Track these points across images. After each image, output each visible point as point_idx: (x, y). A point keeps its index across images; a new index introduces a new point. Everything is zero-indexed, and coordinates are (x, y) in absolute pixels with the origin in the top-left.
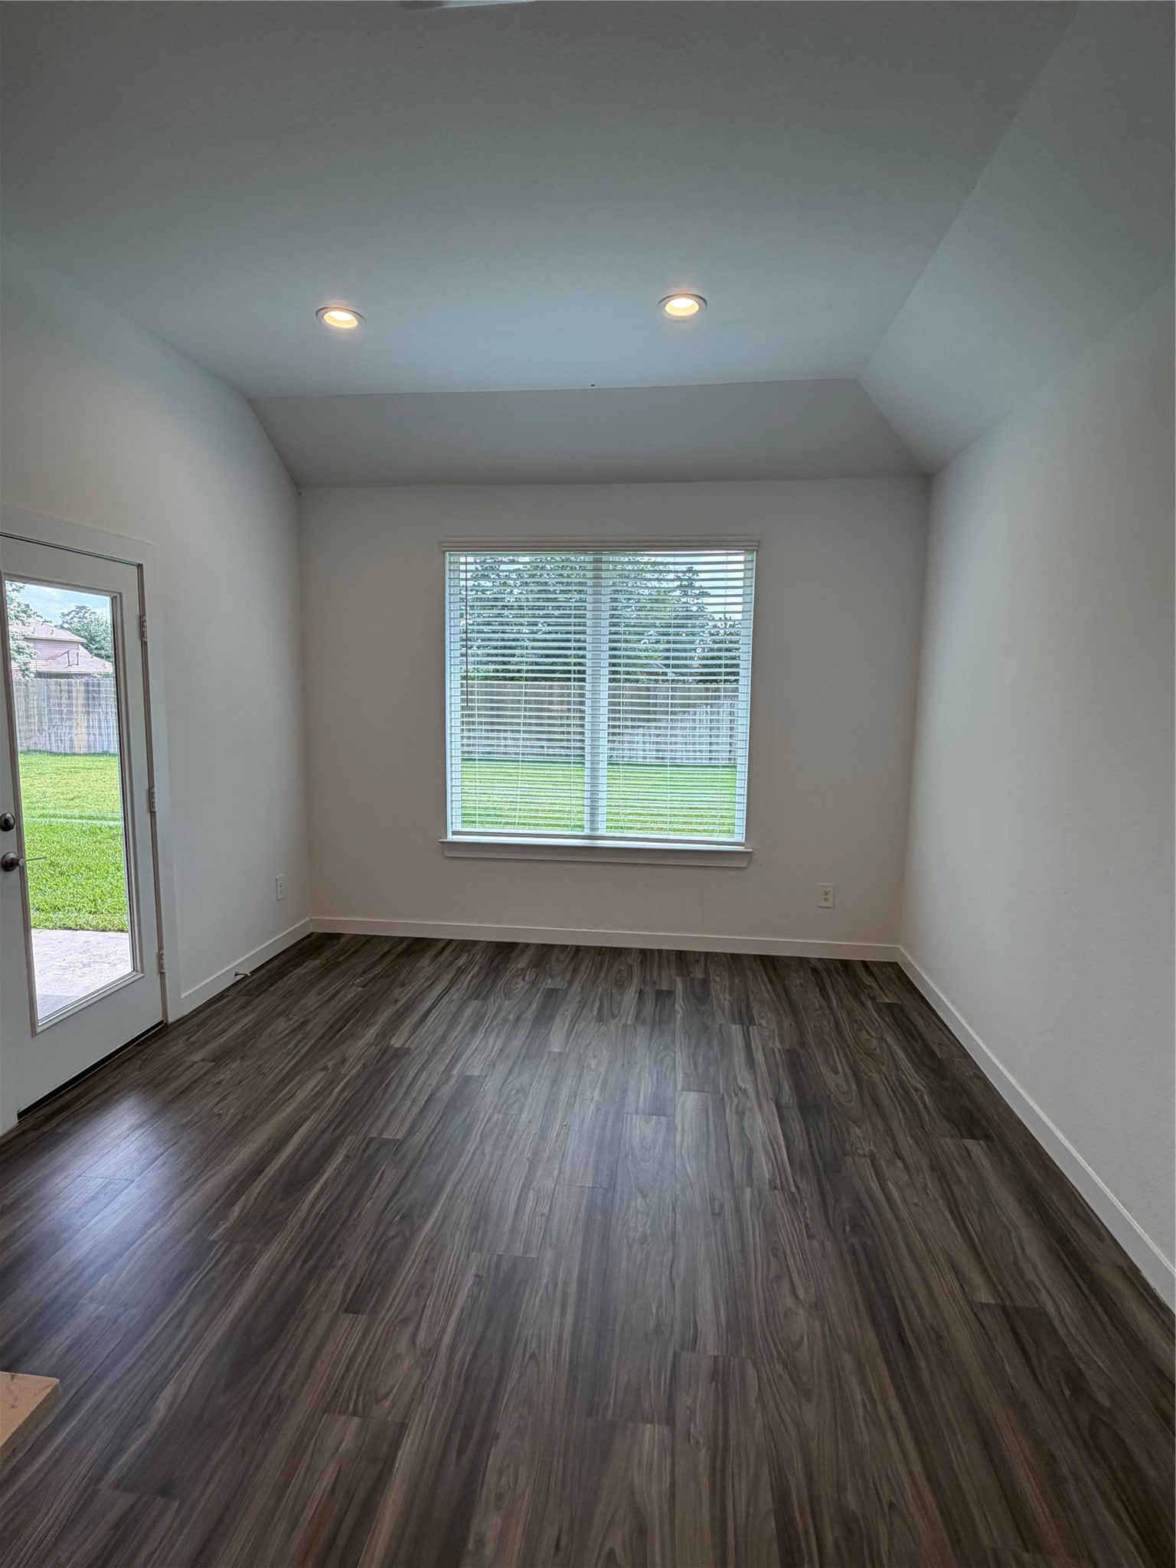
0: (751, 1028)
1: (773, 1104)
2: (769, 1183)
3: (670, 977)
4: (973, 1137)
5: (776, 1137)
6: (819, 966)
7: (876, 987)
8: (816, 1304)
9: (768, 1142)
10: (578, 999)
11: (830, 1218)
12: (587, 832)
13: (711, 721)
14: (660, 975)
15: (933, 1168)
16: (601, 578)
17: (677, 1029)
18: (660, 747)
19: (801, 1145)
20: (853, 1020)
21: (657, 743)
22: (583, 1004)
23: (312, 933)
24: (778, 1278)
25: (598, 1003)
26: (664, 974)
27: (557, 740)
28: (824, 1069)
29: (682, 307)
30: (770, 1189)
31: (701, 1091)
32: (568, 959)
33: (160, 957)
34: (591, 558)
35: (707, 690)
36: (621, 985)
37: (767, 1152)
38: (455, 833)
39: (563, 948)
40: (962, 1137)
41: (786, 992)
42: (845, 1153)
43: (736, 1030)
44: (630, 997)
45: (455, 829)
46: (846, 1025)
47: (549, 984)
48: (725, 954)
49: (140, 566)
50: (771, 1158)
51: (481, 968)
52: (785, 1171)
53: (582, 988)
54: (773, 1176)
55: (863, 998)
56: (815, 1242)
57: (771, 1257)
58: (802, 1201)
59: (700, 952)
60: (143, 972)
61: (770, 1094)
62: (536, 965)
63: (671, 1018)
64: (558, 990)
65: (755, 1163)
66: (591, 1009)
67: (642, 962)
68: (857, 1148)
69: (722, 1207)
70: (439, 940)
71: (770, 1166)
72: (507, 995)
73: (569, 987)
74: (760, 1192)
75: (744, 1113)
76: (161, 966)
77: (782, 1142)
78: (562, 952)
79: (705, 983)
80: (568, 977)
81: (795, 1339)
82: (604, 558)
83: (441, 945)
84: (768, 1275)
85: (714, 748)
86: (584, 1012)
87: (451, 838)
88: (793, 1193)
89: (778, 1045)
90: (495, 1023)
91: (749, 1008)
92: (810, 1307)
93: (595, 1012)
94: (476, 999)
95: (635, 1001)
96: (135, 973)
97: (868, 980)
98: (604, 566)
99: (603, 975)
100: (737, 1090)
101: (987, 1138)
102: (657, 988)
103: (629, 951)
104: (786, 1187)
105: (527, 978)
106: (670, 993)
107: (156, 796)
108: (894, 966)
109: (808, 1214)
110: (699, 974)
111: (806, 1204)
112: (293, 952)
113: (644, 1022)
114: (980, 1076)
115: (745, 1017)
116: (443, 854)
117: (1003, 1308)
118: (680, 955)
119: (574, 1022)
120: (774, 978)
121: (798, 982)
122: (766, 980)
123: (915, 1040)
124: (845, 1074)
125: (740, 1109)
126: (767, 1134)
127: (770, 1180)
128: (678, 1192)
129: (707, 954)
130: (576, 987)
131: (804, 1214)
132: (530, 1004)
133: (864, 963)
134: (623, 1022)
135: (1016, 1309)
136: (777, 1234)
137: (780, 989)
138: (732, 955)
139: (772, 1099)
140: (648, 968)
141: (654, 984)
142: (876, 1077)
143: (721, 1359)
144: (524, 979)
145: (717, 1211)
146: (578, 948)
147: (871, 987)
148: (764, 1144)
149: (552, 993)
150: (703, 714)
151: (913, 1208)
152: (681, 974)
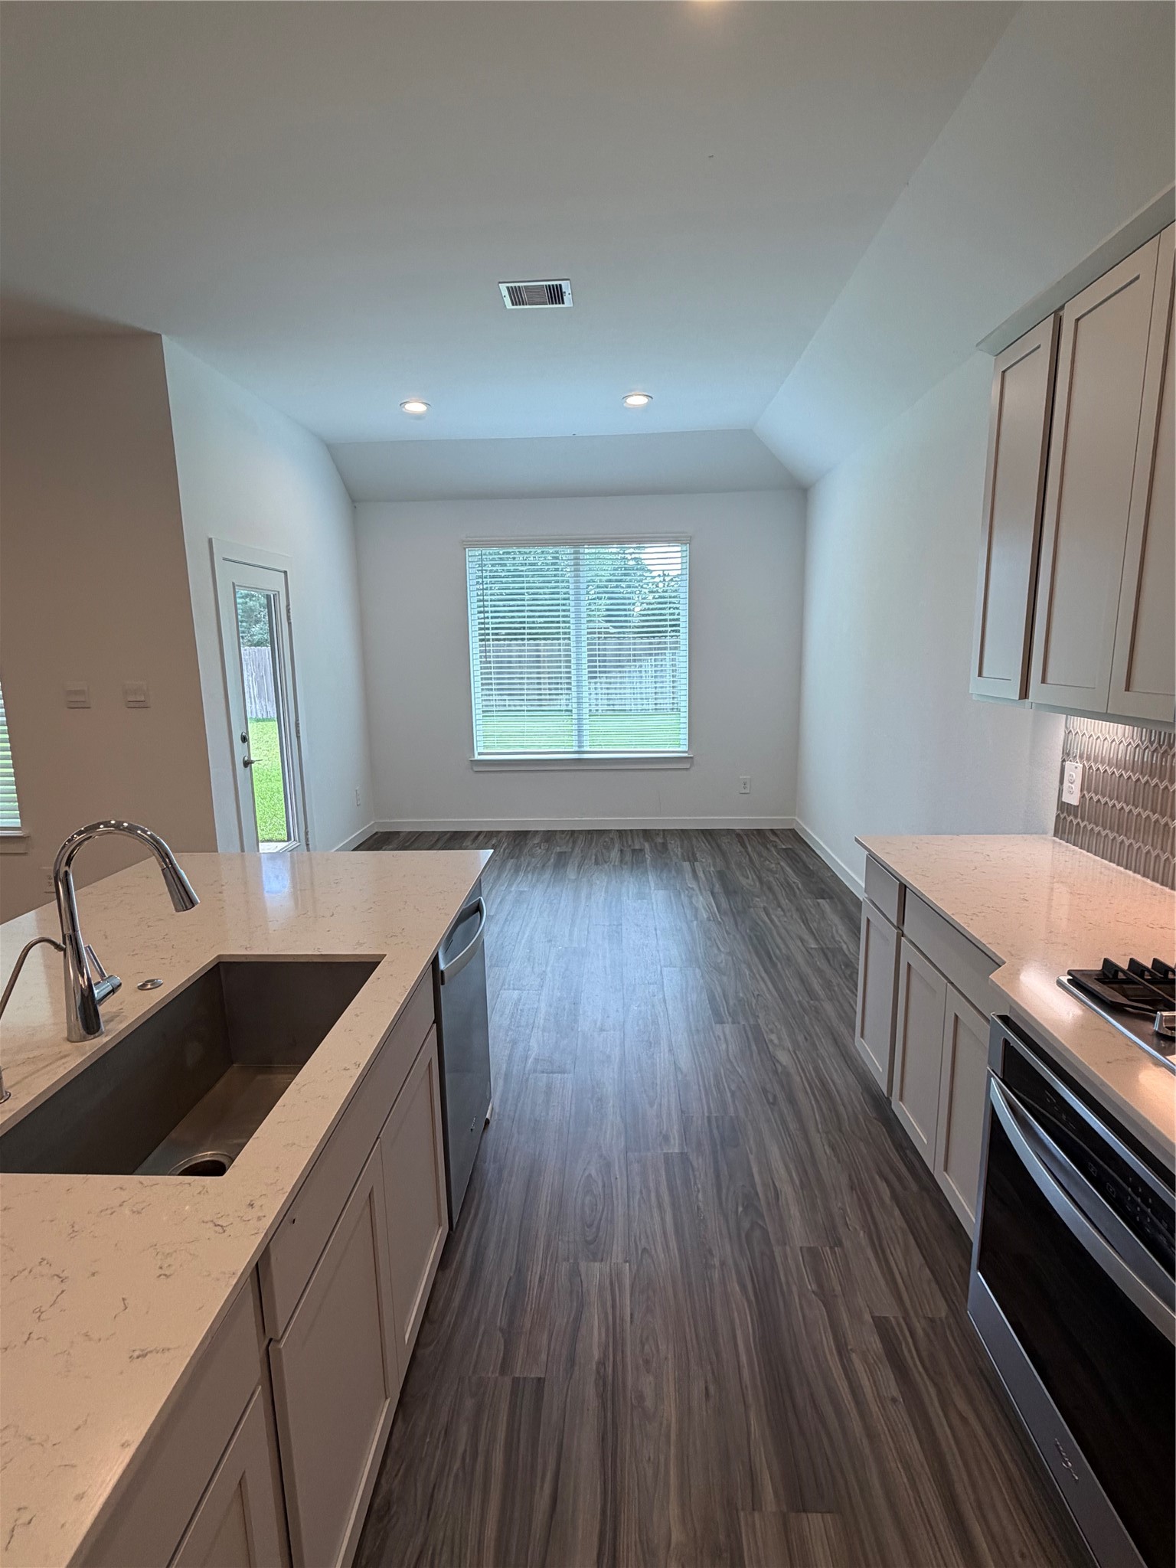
0: (695, 863)
3: (640, 842)
4: (824, 898)
6: (741, 833)
7: (777, 840)
10: (580, 856)
12: (576, 749)
13: (656, 671)
14: (633, 842)
15: (797, 910)
16: (579, 565)
17: (648, 866)
18: (610, 697)
20: (760, 855)
21: (608, 694)
22: (584, 858)
23: (377, 833)
25: (594, 857)
26: (636, 841)
27: (517, 695)
28: (741, 878)
29: (637, 401)
32: (568, 837)
33: (307, 833)
34: (572, 551)
35: (651, 643)
36: (608, 848)
37: (705, 909)
38: (479, 754)
39: (563, 832)
40: (817, 898)
41: (718, 846)
42: (749, 907)
43: (686, 865)
44: (615, 854)
45: (479, 751)
46: (755, 857)
47: (558, 849)
48: (677, 830)
49: (285, 572)
51: (508, 845)
53: (582, 851)
55: (768, 846)
56: (731, 936)
59: (659, 830)
60: (300, 842)
61: (707, 888)
62: (547, 841)
63: (644, 861)
64: (565, 852)
66: (590, 859)
67: (620, 836)
70: (471, 832)
72: (532, 856)
73: (572, 852)
76: (307, 840)
77: (714, 905)
78: (563, 834)
79: (664, 845)
80: (570, 845)
82: (581, 551)
83: (476, 834)
85: (659, 696)
86: (586, 861)
87: (477, 757)
89: (712, 869)
90: (529, 869)
91: (694, 854)
93: (593, 861)
94: (512, 858)
95: (619, 855)
96: (295, 842)
97: (773, 838)
98: (581, 557)
99: (594, 844)
101: (831, 898)
102: (632, 848)
103: (610, 831)
105: (542, 847)
106: (641, 850)
107: (300, 725)
108: (793, 831)
110: (660, 840)
112: (371, 841)
113: (626, 863)
114: (834, 875)
115: (692, 858)
116: (472, 768)
117: (822, 949)
118: (645, 831)
119: (580, 866)
120: (710, 839)
121: (726, 841)
122: (705, 841)
123: (798, 862)
124: (753, 879)
129: (664, 830)
130: (577, 850)
132: (549, 860)
133: (772, 830)
134: (613, 863)
135: (828, 948)
137: (714, 845)
138: (682, 830)
140: (624, 839)
141: (630, 846)
142: (771, 879)
144: (540, 848)
146: (573, 832)
147: (775, 842)
149: (560, 854)
150: (648, 664)
151: (784, 923)
152: (647, 841)
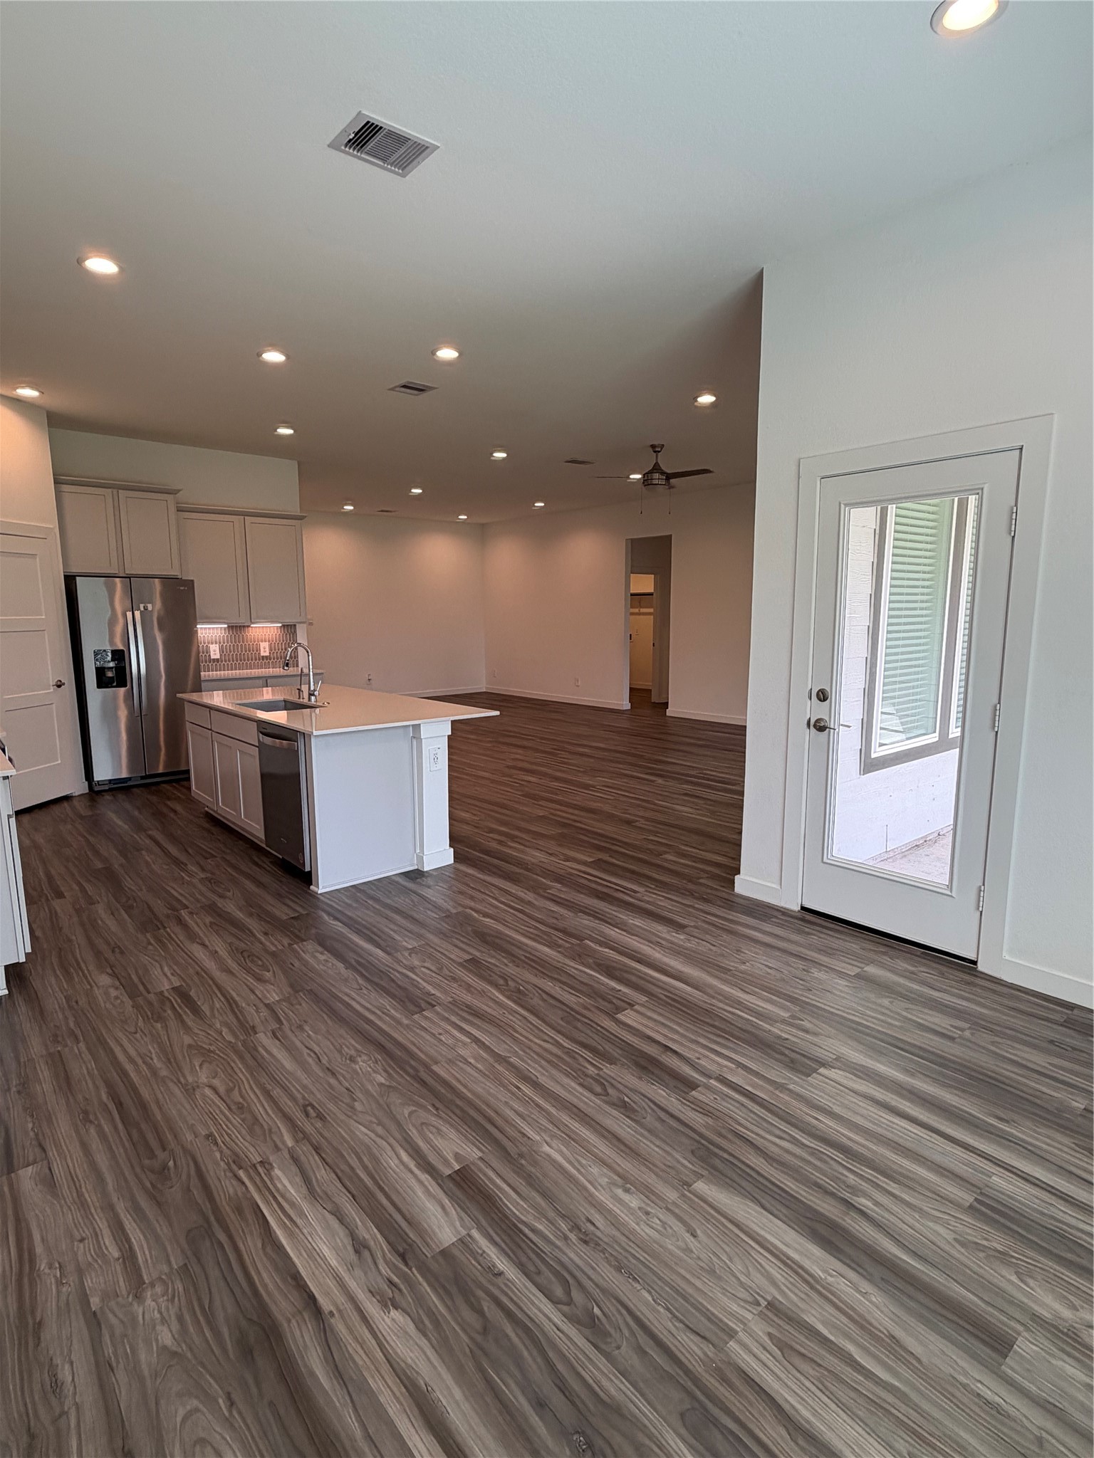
1: (325, 1304)
2: (271, 1165)
5: (291, 1235)
8: (194, 1090)
9: (299, 1221)
11: (192, 1164)
19: (251, 1245)
24: (229, 1091)
30: (268, 1158)
31: (445, 1253)
50: (283, 1196)
52: (259, 1191)
54: (270, 1174)
57: (241, 1100)
58: (228, 1164)
65: (298, 1179)
68: (165, 1293)
69: (307, 1115)
71: (279, 1186)
74: (277, 1148)
75: (357, 1252)
81: (206, 1066)
84: (240, 1088)
88: (240, 1168)
92: (198, 1087)
100: (398, 1297)
104: (251, 1171)
109: (218, 1155)
111: (222, 1164)
125: (366, 1254)
126: (305, 1231)
127: (272, 1167)
128: (356, 1104)
131: (221, 1152)
136: (243, 1120)
139: (331, 1313)
143: (252, 1034)
145: (309, 1108)
148: (302, 1214)
